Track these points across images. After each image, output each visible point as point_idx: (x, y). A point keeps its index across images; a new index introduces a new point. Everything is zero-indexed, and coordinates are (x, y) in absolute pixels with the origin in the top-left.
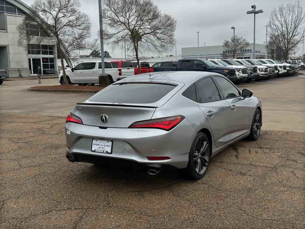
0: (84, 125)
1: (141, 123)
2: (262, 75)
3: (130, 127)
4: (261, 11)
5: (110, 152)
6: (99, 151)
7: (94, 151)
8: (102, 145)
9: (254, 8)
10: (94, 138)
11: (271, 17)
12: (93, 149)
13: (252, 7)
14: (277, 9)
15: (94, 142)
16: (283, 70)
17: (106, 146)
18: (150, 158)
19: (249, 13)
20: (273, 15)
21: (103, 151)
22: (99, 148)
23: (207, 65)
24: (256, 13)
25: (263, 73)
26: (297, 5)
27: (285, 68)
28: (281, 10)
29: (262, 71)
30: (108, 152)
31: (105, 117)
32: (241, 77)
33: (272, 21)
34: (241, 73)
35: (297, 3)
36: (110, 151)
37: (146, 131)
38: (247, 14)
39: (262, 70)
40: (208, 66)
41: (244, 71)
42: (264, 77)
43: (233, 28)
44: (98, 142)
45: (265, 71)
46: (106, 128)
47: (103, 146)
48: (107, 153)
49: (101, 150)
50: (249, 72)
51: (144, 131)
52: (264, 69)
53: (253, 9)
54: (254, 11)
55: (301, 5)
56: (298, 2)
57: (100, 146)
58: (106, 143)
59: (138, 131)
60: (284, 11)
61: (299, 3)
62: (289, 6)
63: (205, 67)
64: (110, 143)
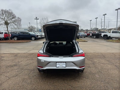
3: (72, 57)
4: (38, 19)
7: (58, 67)
10: (57, 62)
11: (40, 21)
14: (42, 19)
15: (57, 63)
18: (80, 67)
19: (35, 19)
43: (29, 23)
44: (59, 63)
48: (64, 67)
49: (61, 66)
58: (63, 63)
61: (47, 18)
62: (45, 18)
63: (30, 34)
64: (65, 63)
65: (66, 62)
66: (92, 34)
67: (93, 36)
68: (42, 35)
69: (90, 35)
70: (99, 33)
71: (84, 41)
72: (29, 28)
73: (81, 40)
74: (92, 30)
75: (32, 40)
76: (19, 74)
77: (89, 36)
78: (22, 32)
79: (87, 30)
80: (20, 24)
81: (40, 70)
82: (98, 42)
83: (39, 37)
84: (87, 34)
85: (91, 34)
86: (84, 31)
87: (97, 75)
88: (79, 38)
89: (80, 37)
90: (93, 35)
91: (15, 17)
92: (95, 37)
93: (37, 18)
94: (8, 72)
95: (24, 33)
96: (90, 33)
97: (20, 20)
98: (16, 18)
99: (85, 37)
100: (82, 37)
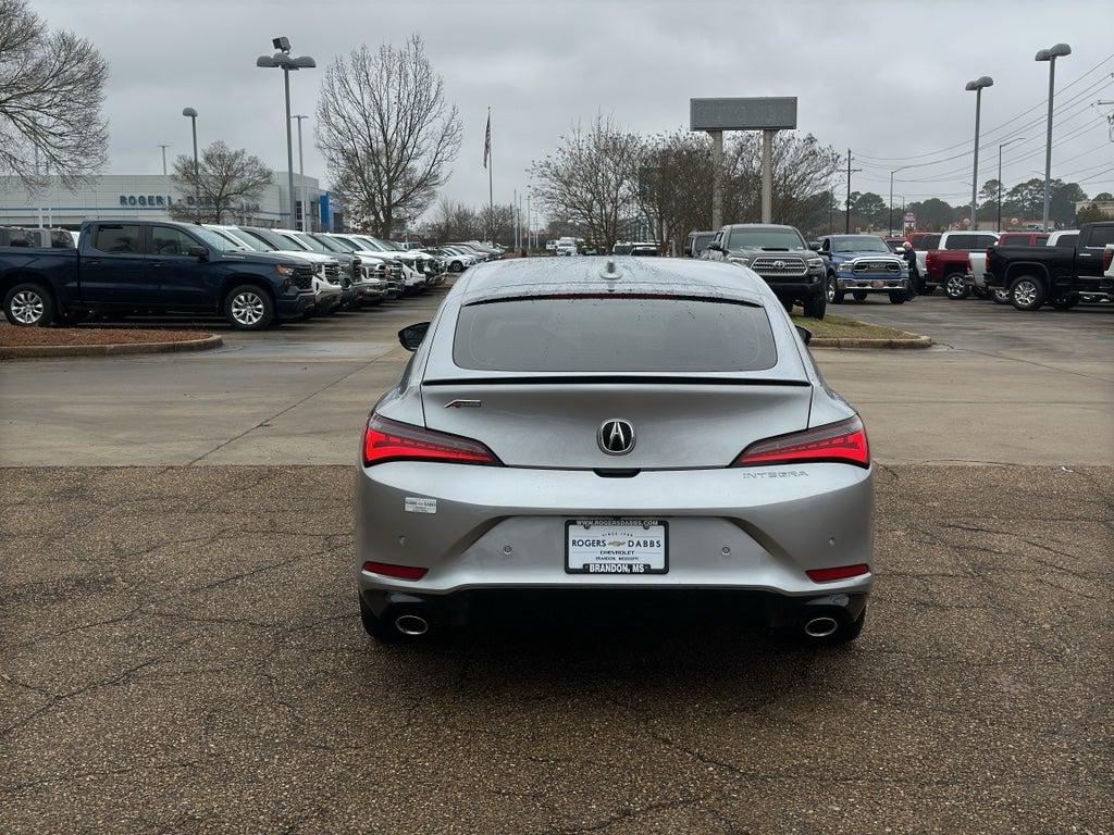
0: (507, 466)
1: (778, 445)
2: (372, 290)
3: (736, 463)
4: (308, 63)
5: (661, 566)
6: (608, 569)
7: (585, 570)
8: (619, 544)
9: (283, 49)
10: (570, 518)
11: (327, 87)
12: (574, 563)
13: (277, 43)
14: (348, 63)
15: (576, 532)
16: (416, 273)
17: (638, 543)
18: (817, 575)
19: (264, 62)
20: (335, 79)
21: (630, 566)
22: (606, 555)
23: (210, 246)
24: (289, 66)
25: (375, 281)
26: (412, 52)
27: (420, 264)
28: (361, 64)
29: (371, 276)
30: (652, 567)
31: (625, 428)
32: (326, 295)
33: (331, 99)
34: (325, 279)
35: (412, 46)
36: (658, 564)
37: (802, 473)
38: (259, 65)
39: (371, 270)
40: (213, 249)
41: (331, 273)
42: (377, 295)
43: (190, 113)
44: (597, 532)
45: (382, 277)
46: (632, 473)
47: (625, 548)
48: (648, 571)
49: (617, 561)
50: (342, 275)
51: (794, 474)
52: (377, 268)
53: (279, 51)
54: (284, 60)
55: (425, 55)
56: (416, 44)
57: (607, 548)
58: (637, 533)
59: (773, 475)
60: (373, 71)
61: (419, 47)
62: (385, 53)
63: (203, 254)
64: (657, 533)
65: (664, 519)
66: (995, 263)
67: (1010, 286)
68: (356, 269)
69: (964, 266)
70: (1086, 239)
71: (891, 346)
72: (190, 172)
73: (845, 334)
74: (993, 213)
75: (236, 328)
76: (151, 662)
77: (955, 285)
78: (103, 226)
79: (934, 213)
80: (88, 121)
81: (397, 599)
82: (1067, 356)
83: (321, 285)
84: (932, 262)
85: (978, 258)
86: (892, 219)
87: (1005, 680)
88: (830, 310)
89: (839, 300)
90: (1005, 269)
91: (29, 33)
92: (1025, 294)
93: (293, 56)
94: (29, 646)
95: (126, 244)
96: (975, 243)
97: (93, 79)
98: (39, 53)
99: (898, 298)
100: (860, 297)
